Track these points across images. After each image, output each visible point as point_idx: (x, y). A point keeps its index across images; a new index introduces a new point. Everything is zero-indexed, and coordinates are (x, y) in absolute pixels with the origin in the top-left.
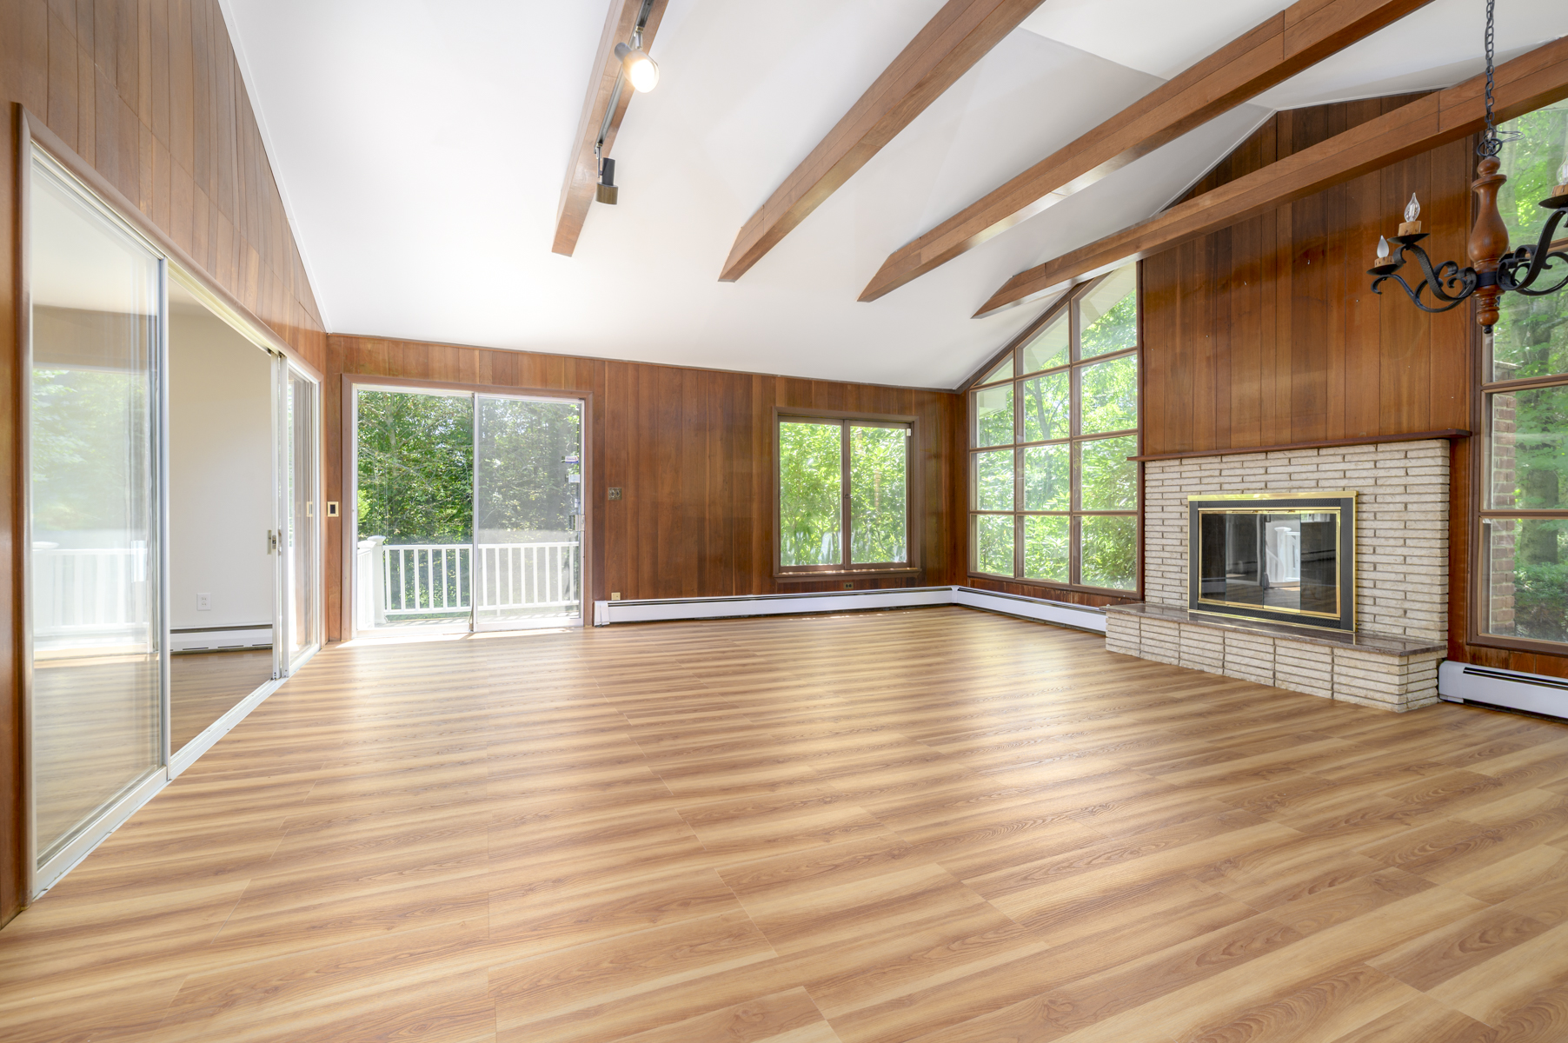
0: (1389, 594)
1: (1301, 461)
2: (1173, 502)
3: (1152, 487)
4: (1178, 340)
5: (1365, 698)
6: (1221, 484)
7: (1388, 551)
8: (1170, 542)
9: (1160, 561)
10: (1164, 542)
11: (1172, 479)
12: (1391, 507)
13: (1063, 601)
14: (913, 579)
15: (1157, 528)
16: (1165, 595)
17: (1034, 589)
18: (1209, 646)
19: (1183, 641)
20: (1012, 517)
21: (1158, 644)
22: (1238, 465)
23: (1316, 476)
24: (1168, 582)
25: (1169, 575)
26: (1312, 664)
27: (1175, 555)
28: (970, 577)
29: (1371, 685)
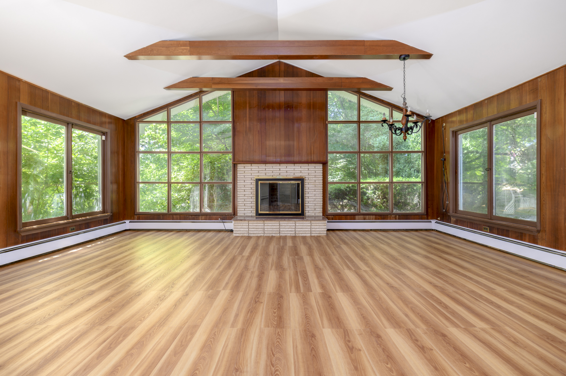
0: (312, 205)
1: (290, 167)
2: (248, 179)
3: (240, 173)
4: (248, 122)
5: (319, 233)
6: (266, 173)
7: (312, 193)
8: (247, 193)
9: (243, 200)
10: (245, 193)
11: (248, 171)
12: (312, 181)
13: (196, 220)
14: (107, 219)
15: (242, 188)
16: (245, 212)
17: (180, 217)
18: (275, 227)
19: (265, 227)
20: (167, 184)
21: (256, 230)
22: (271, 167)
23: (294, 172)
24: (246, 207)
25: (247, 205)
26: (306, 227)
27: (249, 198)
28: (136, 215)
29: (320, 230)
